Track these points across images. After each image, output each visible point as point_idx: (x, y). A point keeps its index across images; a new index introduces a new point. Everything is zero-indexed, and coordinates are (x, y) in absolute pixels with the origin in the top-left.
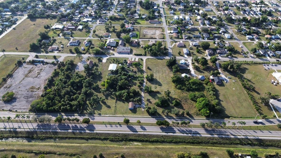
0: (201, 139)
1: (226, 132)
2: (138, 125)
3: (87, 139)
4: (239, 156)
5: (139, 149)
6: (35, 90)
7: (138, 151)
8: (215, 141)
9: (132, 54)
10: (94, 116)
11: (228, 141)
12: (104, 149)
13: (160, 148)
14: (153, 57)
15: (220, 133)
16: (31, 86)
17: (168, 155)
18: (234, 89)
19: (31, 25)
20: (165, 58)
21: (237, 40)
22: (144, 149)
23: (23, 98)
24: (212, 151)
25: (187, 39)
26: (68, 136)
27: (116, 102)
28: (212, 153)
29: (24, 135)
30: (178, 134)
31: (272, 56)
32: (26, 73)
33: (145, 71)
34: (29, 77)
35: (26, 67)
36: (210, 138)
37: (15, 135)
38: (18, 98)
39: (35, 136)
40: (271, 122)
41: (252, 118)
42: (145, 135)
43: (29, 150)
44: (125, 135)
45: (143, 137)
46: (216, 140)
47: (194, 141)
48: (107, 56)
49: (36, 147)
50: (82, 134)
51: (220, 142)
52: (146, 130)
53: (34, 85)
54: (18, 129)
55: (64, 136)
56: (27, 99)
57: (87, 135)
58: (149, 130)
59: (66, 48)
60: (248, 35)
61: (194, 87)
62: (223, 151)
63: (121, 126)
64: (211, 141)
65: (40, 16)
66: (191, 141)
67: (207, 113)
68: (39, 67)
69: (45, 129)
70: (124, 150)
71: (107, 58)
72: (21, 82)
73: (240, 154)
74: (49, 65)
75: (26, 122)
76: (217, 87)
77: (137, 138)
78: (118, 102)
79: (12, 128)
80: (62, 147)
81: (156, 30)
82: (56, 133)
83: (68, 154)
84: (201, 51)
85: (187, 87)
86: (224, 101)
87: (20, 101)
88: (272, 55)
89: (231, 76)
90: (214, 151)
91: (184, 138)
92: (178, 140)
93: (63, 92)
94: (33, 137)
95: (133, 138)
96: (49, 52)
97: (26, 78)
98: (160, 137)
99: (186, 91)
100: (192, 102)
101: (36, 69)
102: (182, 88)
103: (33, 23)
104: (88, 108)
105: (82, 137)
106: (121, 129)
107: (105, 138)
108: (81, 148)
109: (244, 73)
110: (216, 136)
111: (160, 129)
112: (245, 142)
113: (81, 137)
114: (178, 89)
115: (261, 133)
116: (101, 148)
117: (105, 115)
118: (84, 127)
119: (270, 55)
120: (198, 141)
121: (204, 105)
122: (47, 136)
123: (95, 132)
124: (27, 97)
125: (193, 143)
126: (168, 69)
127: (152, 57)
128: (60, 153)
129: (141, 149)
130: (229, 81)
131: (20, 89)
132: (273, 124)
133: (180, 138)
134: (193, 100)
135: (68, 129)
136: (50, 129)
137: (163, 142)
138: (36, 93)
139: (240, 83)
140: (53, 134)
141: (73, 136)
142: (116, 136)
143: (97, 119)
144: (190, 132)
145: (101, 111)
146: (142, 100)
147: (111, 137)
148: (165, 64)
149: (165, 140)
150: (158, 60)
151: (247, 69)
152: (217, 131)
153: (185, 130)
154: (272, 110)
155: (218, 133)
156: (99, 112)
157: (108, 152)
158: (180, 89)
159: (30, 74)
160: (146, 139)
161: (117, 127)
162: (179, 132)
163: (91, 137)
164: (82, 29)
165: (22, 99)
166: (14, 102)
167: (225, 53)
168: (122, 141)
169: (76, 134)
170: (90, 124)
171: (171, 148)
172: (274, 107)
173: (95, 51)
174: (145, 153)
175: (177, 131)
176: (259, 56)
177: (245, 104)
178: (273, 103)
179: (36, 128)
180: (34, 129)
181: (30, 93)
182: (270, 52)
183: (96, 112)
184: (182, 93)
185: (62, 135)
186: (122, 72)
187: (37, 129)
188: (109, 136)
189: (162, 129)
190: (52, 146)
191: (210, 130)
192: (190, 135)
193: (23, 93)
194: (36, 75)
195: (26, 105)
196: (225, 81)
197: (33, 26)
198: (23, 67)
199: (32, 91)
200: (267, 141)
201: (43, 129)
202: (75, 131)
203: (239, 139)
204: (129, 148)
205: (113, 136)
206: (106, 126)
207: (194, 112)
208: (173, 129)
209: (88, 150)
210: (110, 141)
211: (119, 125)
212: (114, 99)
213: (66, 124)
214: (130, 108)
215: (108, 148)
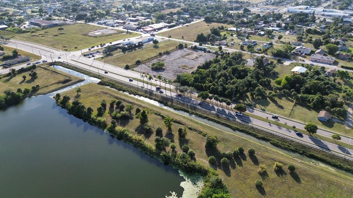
2: (333, 143)
3: (235, 129)
5: (331, 175)
6: (187, 68)
9: (337, 66)
10: (254, 109)
16: (183, 65)
22: (341, 178)
23: (172, 71)
27: (295, 105)
29: (158, 99)
32: (183, 55)
34: (185, 58)
35: (186, 51)
37: (149, 96)
38: (167, 70)
39: (169, 103)
43: (157, 112)
44: (303, 146)
49: (165, 112)
50: (229, 120)
52: (350, 154)
53: (187, 65)
54: (154, 91)
56: (176, 72)
57: (236, 124)
59: (237, 46)
68: (199, 53)
69: (183, 101)
70: (296, 164)
71: (292, 62)
72: (176, 60)
74: (211, 54)
75: (165, 88)
77: (328, 159)
78: (298, 107)
79: (149, 89)
80: (197, 123)
82: (195, 108)
83: (202, 132)
87: (167, 73)
93: (219, 74)
94: (167, 103)
95: (319, 156)
96: (215, 45)
97: (182, 58)
101: (195, 54)
103: (207, 24)
104: (247, 99)
105: (228, 124)
107: (266, 137)
108: (222, 134)
113: (226, 124)
116: (254, 146)
118: (234, 115)
122: (182, 108)
123: (250, 125)
124: (176, 71)
128: (192, 128)
129: (335, 176)
131: (172, 64)
135: (212, 110)
136: (189, 103)
138: (187, 71)
140: (191, 109)
141: (215, 119)
142: (284, 142)
146: (348, 116)
147: (275, 141)
156: (263, 108)
157: (266, 154)
159: (187, 57)
160: (349, 167)
161: (290, 132)
163: (242, 129)
165: (170, 71)
166: (161, 71)
168: (294, 151)
169: (220, 118)
170: (245, 115)
179: (174, 97)
180: (171, 97)
181: (181, 69)
185: (202, 113)
188: (272, 138)
190: (184, 117)
193: (174, 67)
194: (193, 58)
195: (172, 76)
197: (207, 27)
198: (183, 50)
199: (183, 68)
201: (181, 100)
202: (220, 115)
204: (307, 165)
209: (233, 140)
210: (271, 143)
211: (294, 131)
212: (293, 102)
213: (211, 105)
214: (321, 118)
215: (267, 151)
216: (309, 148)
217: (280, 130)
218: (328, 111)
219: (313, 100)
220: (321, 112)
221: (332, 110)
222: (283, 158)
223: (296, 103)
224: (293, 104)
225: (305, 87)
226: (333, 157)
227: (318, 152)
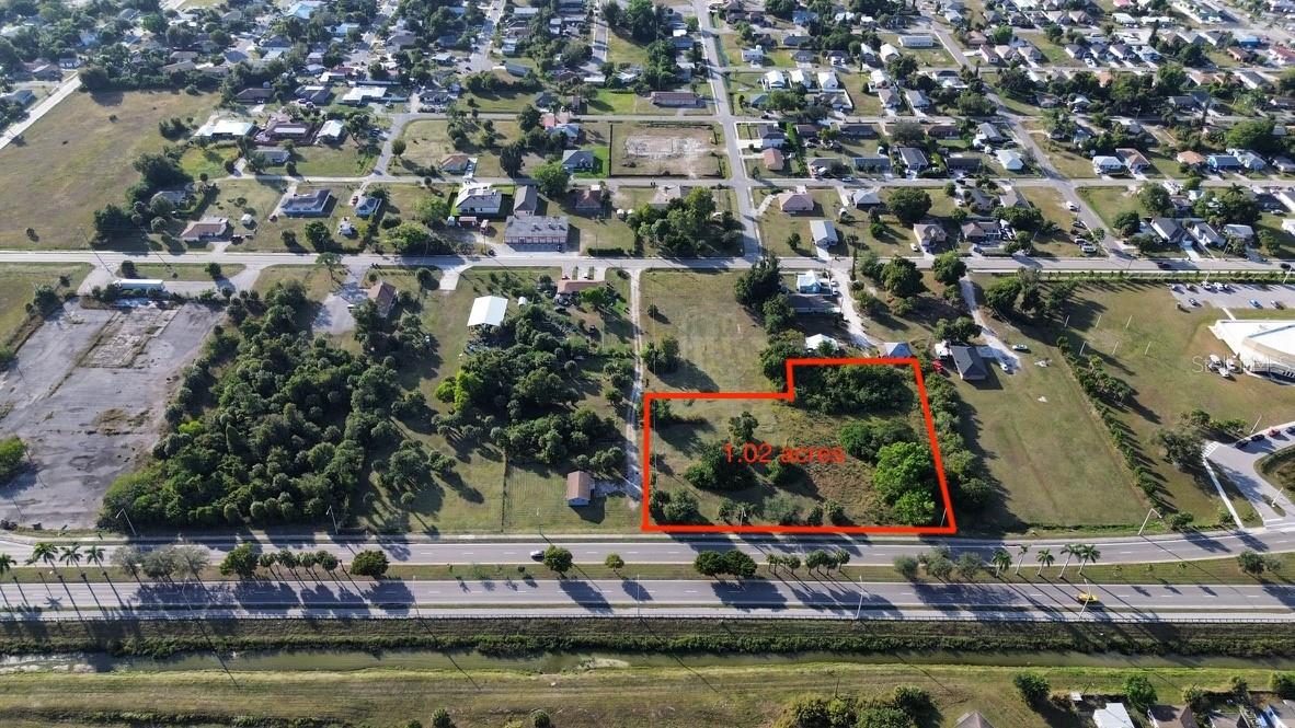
0: (901, 632)
1: (1011, 596)
2: (610, 578)
3: (377, 649)
4: (1073, 705)
5: (621, 689)
6: (125, 427)
7: (613, 695)
8: (964, 638)
9: (578, 250)
10: (406, 542)
11: (1020, 638)
12: (456, 693)
13: (714, 679)
14: (674, 261)
15: (986, 600)
16: (102, 410)
17: (751, 710)
18: (1043, 399)
19: (99, 123)
20: (729, 264)
21: (1053, 176)
22: (642, 684)
23: (70, 463)
24: (950, 685)
25: (826, 175)
26: (287, 638)
27: (508, 474)
28: (951, 693)
29: (78, 641)
30: (796, 611)
31: (1208, 245)
32: (78, 349)
33: (639, 325)
34: (95, 366)
35: (79, 319)
36: (939, 626)
37: (32, 641)
38: (46, 467)
39: (129, 641)
40: (1213, 545)
41: (1125, 527)
42: (643, 623)
43: (104, 711)
44: (553, 625)
45: (637, 633)
46: (967, 632)
47: (871, 640)
48: (463, 263)
49: (134, 695)
50: (350, 625)
51: (988, 643)
52: (649, 598)
53: (118, 406)
54: (46, 610)
55: (266, 638)
56: (89, 468)
57: (375, 630)
58: (663, 598)
59: (269, 227)
60: (1100, 153)
61: (863, 394)
62: (1002, 685)
63: (534, 585)
64: (945, 640)
65: (139, 78)
66: (856, 641)
67: (926, 513)
68: (141, 319)
69: (178, 608)
70: (549, 696)
71: (462, 268)
72: (58, 393)
73: (1076, 696)
74: (186, 307)
75: (84, 576)
76: (969, 394)
77: (609, 637)
78: (518, 473)
79: (19, 610)
80: (259, 688)
81: (687, 135)
82: (231, 625)
83: (286, 721)
84: (893, 232)
85: (830, 394)
86: (998, 453)
87: (53, 482)
88: (1209, 241)
89: (1027, 342)
90: (962, 685)
91: (824, 627)
92: (798, 639)
93: (259, 432)
94: (119, 646)
95: (590, 637)
96: (186, 247)
97: (81, 371)
98: (716, 628)
99: (829, 413)
100: (855, 466)
101: (128, 330)
102: (809, 401)
103: (105, 112)
104: (377, 505)
105: (351, 638)
106: (533, 598)
107: (459, 639)
108: (346, 694)
109: (1085, 326)
110: (967, 615)
111: (712, 593)
112: (1098, 637)
113: (348, 642)
114: (789, 405)
115: (1171, 595)
116: (442, 690)
117: (456, 533)
118: (359, 595)
119: (1203, 242)
120: (887, 642)
121: (912, 476)
122: (184, 643)
123: (412, 613)
124: (85, 462)
125: (863, 652)
126: (744, 314)
127: (669, 264)
128: (251, 718)
129: (629, 688)
130: (1019, 364)
131: (53, 425)
132: (1220, 556)
133: (803, 629)
134: (860, 457)
135: (288, 607)
136: (200, 608)
137: (727, 651)
138: (129, 439)
139: (1070, 372)
140: (217, 631)
141: (309, 637)
142: (509, 632)
143: (422, 552)
144: (851, 601)
145: (436, 518)
146: (629, 460)
147: (488, 638)
148: (731, 293)
149: (739, 642)
150: (699, 276)
151: (1099, 308)
152: (970, 591)
153: (828, 593)
154: (1215, 492)
155: (976, 600)
156: (430, 522)
157: (477, 704)
158: (799, 404)
159: (97, 355)
160: (652, 639)
161: (515, 587)
162: (800, 603)
163: (396, 638)
164: (342, 138)
165: (63, 469)
166: (23, 486)
167: (1002, 238)
168: (538, 651)
169: (323, 627)
170: (390, 578)
171: (768, 678)
172: (1223, 478)
173: (404, 240)
174: (648, 703)
175: (792, 600)
176: (1150, 247)
177: (1091, 467)
178: (1217, 460)
179: (134, 604)
180: (124, 608)
181: (101, 442)
182: (1202, 231)
183: (413, 520)
184: (811, 425)
185: (259, 633)
186: (531, 336)
187: (138, 608)
188: (476, 633)
189: (721, 589)
190: (209, 686)
191: (940, 591)
192: (848, 614)
193: (66, 440)
194: (128, 357)
195: (83, 496)
196: (1003, 366)
197: (108, 128)
198: (66, 320)
199: (109, 433)
200: (1194, 629)
201: (167, 608)
202: (318, 615)
203: (1069, 626)
205: (497, 633)
206: (463, 585)
207: (865, 508)
208: (773, 587)
209: (385, 699)
210: (483, 653)
211: (524, 578)
212: (498, 458)
213: (275, 583)
214: (573, 500)
215: (477, 688)
216: (566, 624)
217: (491, 594)
218: (585, 467)
220: (569, 477)
221: (592, 461)
222: (516, 692)
223: (507, 461)
224: (502, 467)
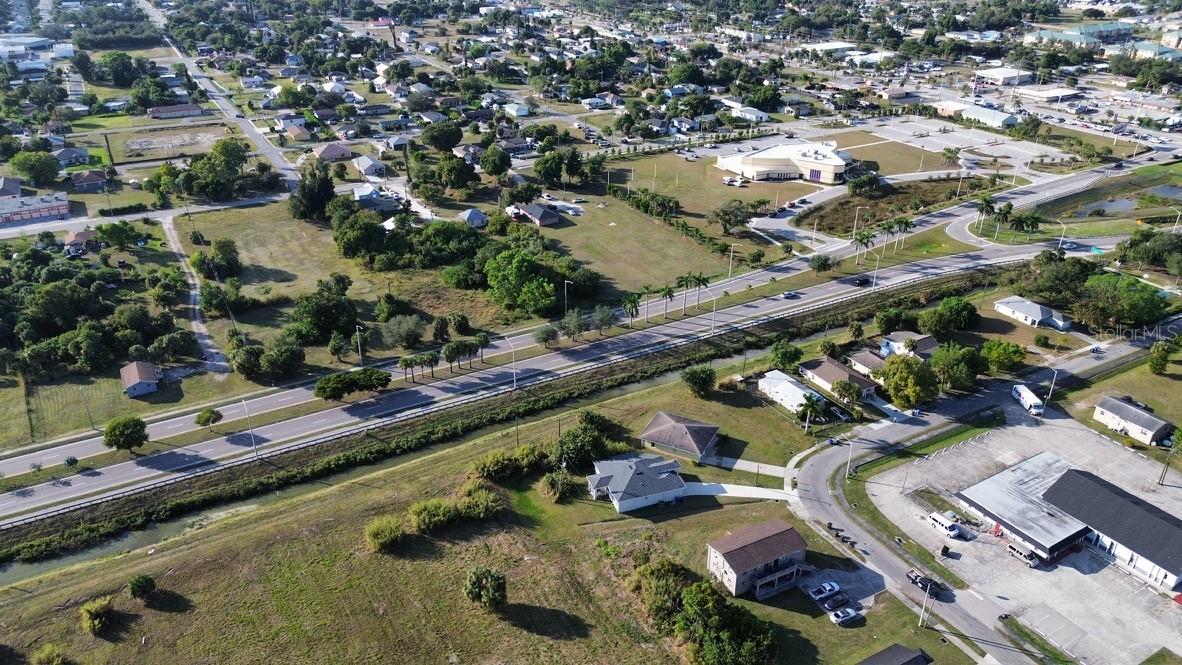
0: (563, 387)
1: (650, 337)
2: (210, 439)
4: (739, 384)
5: (254, 525)
7: (243, 534)
8: (624, 375)
9: (87, 215)
11: (671, 361)
14: (212, 205)
15: (629, 345)
18: (612, 224)
20: (276, 198)
21: (555, 115)
22: (281, 513)
24: (627, 407)
25: (356, 136)
27: (29, 393)
28: (629, 412)
30: (445, 401)
31: (688, 130)
36: (596, 373)
40: (787, 270)
41: (717, 276)
42: (265, 463)
45: (261, 475)
46: (624, 370)
47: (535, 402)
51: (646, 373)
52: (267, 440)
58: (278, 438)
60: (584, 97)
62: (672, 393)
63: (99, 474)
64: (606, 382)
66: (522, 407)
70: (148, 564)
73: (738, 378)
76: (549, 234)
77: (224, 488)
78: (44, 391)
81: (198, 132)
84: (434, 158)
86: (592, 260)
88: (688, 126)
89: (583, 198)
90: (637, 404)
91: (487, 405)
92: (459, 423)
95: (194, 497)
98: (361, 441)
109: (624, 181)
110: (616, 358)
111: (346, 415)
112: (734, 343)
114: (380, 270)
115: (774, 303)
119: (684, 130)
120: (552, 399)
125: (532, 413)
126: (308, 225)
127: (207, 208)
129: (265, 521)
130: (582, 209)
132: (793, 274)
133: (461, 413)
137: (381, 457)
139: (626, 205)
144: (504, 379)
146: (203, 347)
147: (36, 542)
148: (286, 214)
149: (393, 445)
151: (630, 171)
152: (612, 343)
153: (478, 381)
154: (770, 243)
155: (620, 347)
157: (33, 607)
160: (282, 474)
161: (67, 484)
162: (451, 395)
167: (532, 148)
168: (118, 534)
171: (436, 461)
172: (771, 235)
174: (296, 526)
176: (648, 135)
177: (672, 252)
178: (761, 227)
182: (680, 122)
188: (18, 542)
189: (355, 410)
191: (585, 350)
192: (504, 388)
196: (570, 212)
200: (803, 317)
203: (707, 342)
204: (177, 544)
207: (489, 318)
208: (417, 392)
210: (29, 560)
211: (78, 473)
214: (134, 388)
215: (27, 594)
216: (155, 494)
217: (28, 500)
218: (141, 357)
219: (77, 347)
220: (123, 371)
221: (150, 349)
222: (96, 576)
223: (27, 383)
224: (21, 390)
225: (25, 320)
226: (232, 474)
227: (187, 488)
